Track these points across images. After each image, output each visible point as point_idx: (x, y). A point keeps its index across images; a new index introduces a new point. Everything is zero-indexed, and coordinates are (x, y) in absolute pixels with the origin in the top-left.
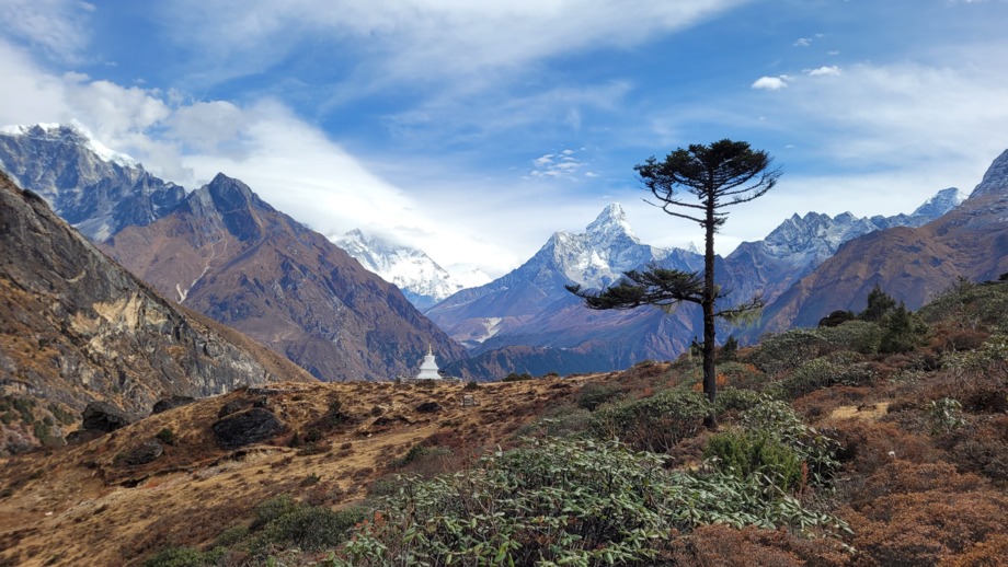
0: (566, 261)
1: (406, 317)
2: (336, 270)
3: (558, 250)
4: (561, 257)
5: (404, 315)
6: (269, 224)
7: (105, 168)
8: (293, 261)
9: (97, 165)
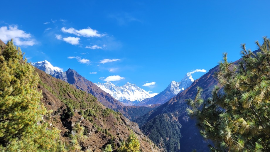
0: (174, 89)
1: (110, 101)
2: (92, 90)
3: (172, 86)
4: (173, 88)
5: (109, 101)
6: (78, 79)
7: (52, 71)
8: (79, 87)
9: (50, 71)
